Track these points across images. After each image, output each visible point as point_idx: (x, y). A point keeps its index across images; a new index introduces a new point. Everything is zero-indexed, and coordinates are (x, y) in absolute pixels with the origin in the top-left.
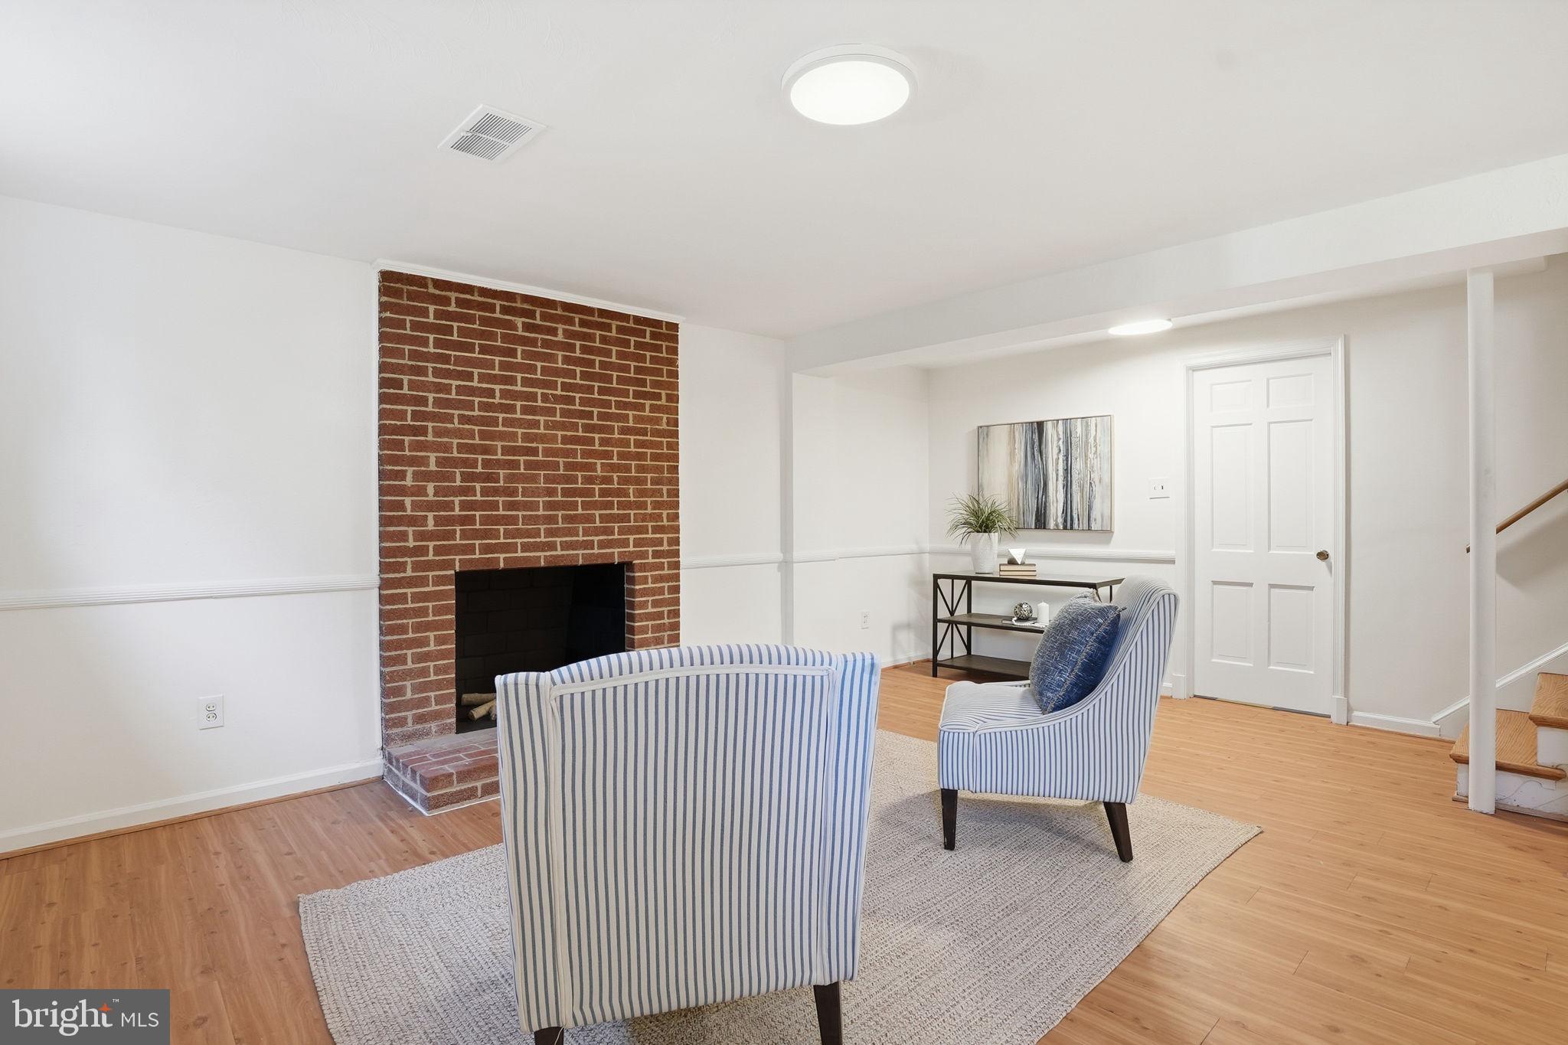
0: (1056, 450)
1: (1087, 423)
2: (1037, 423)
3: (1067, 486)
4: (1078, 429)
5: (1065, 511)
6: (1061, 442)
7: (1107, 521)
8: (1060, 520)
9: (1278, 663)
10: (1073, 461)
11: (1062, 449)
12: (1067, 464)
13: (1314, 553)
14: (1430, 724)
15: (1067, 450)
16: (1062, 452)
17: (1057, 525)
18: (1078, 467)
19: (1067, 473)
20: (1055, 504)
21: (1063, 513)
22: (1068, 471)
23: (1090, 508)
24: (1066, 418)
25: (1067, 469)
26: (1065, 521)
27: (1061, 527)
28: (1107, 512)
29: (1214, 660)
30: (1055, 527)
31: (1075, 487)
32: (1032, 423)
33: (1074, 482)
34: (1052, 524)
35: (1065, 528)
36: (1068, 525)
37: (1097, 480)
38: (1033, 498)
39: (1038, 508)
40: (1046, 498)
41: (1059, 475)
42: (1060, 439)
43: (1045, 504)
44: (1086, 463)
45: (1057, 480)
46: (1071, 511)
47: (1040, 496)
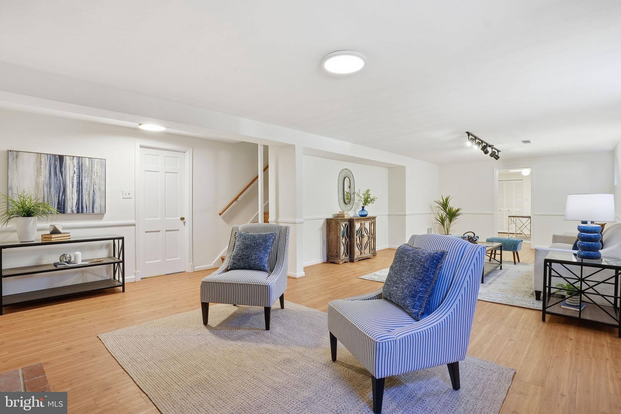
0: (72, 172)
1: (92, 161)
2: (59, 156)
3: (80, 192)
4: (87, 162)
5: (78, 204)
6: (75, 168)
7: (103, 209)
8: (75, 209)
9: (169, 258)
10: (83, 179)
11: (76, 172)
12: (79, 180)
13: (179, 218)
14: (212, 265)
15: (79, 173)
16: (76, 173)
17: (72, 211)
18: (86, 181)
19: (80, 185)
20: (71, 200)
21: (77, 204)
22: (80, 183)
23: (93, 203)
24: (80, 156)
25: (79, 183)
26: (78, 209)
27: (75, 212)
28: (103, 205)
29: (146, 263)
30: (71, 212)
31: (84, 191)
32: (55, 155)
33: (83, 189)
34: (69, 211)
35: (78, 212)
36: (80, 209)
37: (97, 189)
38: (56, 197)
39: (59, 202)
40: (65, 197)
41: (74, 185)
42: (75, 166)
43: (64, 200)
44: (91, 181)
45: (73, 187)
46: (82, 204)
47: (61, 196)
